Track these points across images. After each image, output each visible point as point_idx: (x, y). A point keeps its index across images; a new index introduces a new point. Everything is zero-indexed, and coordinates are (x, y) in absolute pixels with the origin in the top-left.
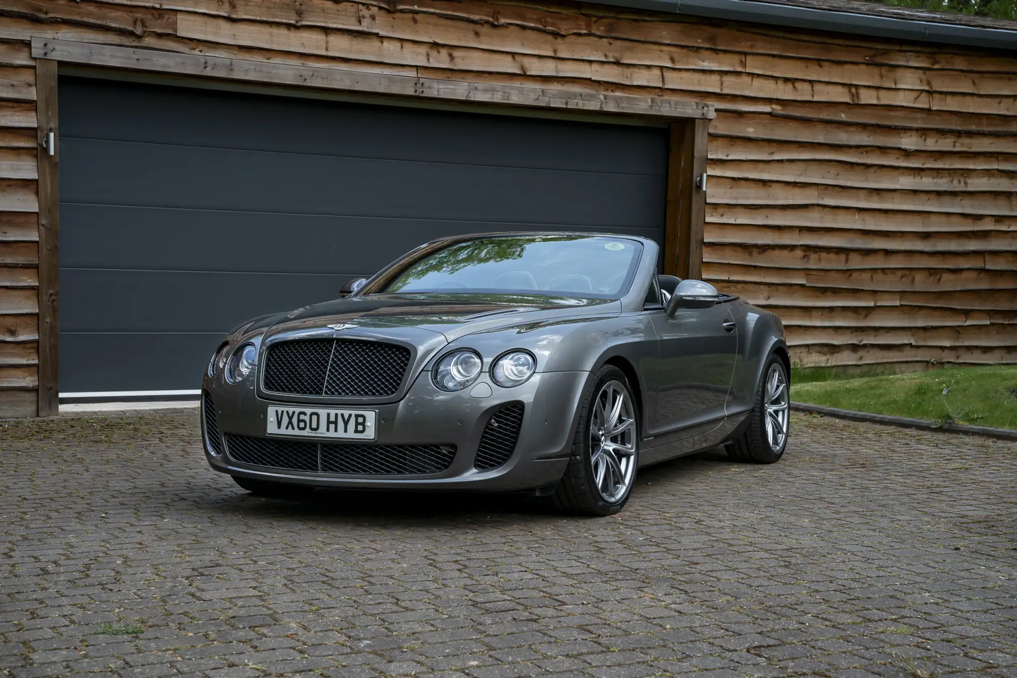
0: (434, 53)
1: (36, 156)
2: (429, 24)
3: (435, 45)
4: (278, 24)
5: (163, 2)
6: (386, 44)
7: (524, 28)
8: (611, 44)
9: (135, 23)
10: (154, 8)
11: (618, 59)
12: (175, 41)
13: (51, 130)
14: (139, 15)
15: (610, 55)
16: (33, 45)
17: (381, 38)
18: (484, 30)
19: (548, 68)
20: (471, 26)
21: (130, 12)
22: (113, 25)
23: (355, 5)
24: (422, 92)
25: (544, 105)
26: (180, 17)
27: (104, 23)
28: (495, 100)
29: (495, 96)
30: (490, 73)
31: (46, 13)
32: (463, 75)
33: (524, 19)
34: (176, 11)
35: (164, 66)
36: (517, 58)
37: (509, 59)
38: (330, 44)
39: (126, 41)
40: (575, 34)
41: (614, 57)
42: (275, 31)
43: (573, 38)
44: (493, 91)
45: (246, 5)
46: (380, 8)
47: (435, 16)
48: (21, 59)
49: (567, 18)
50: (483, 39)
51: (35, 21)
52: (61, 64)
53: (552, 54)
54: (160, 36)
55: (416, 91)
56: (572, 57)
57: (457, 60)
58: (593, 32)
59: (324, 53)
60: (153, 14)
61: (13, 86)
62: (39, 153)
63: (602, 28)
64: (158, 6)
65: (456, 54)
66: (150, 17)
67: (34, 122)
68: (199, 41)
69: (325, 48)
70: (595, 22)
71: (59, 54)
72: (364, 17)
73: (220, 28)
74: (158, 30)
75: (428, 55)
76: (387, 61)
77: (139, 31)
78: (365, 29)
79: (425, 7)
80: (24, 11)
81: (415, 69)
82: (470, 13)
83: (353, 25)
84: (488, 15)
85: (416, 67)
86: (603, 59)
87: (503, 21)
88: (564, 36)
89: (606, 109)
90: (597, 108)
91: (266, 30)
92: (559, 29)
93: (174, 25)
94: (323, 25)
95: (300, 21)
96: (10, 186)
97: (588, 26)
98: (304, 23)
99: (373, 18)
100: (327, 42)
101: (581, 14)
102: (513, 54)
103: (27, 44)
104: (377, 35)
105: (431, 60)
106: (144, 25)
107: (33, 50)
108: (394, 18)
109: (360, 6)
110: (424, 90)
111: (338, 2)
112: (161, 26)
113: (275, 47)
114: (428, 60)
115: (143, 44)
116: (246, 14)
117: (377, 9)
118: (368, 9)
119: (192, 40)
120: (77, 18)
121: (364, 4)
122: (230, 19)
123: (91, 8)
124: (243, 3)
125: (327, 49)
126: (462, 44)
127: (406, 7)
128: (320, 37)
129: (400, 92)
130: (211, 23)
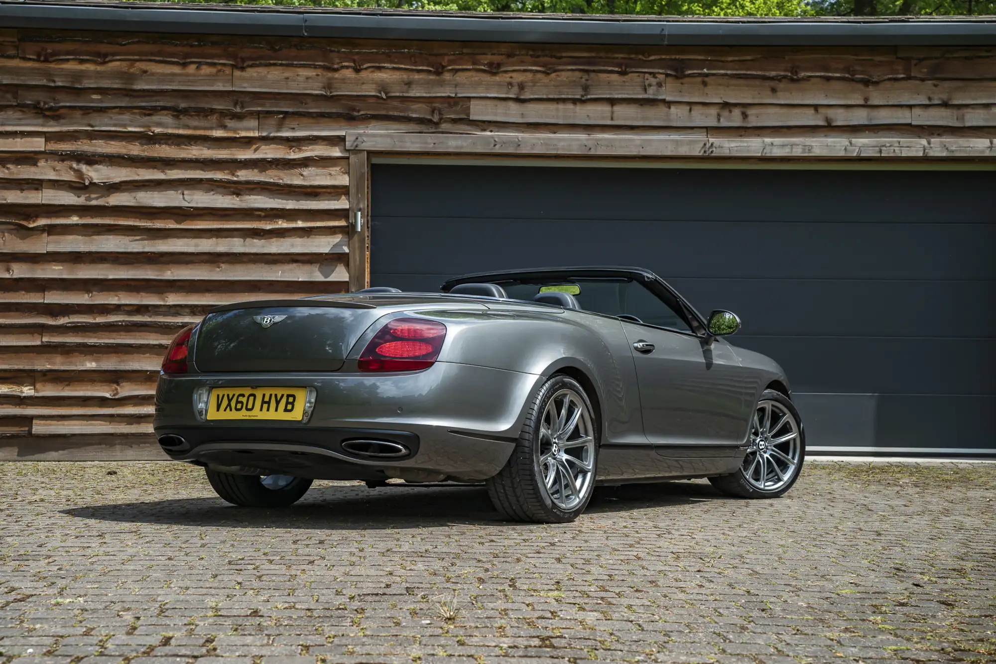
0: (725, 113)
1: (348, 233)
2: (720, 85)
3: (726, 105)
4: (564, 101)
5: (459, 91)
6: (673, 109)
7: (828, 79)
8: (936, 86)
9: (433, 112)
10: (449, 97)
11: (945, 100)
12: (468, 125)
13: (360, 210)
14: (437, 105)
15: (936, 97)
16: (347, 139)
17: (669, 104)
18: (781, 85)
19: (860, 117)
20: (768, 83)
21: (430, 103)
22: (414, 116)
23: (642, 75)
24: (712, 152)
25: (855, 155)
26: (473, 102)
27: (406, 114)
28: (794, 154)
29: (794, 150)
30: (789, 128)
31: (359, 111)
32: (758, 132)
33: (827, 70)
34: (469, 98)
35: (457, 147)
36: (822, 110)
37: (811, 111)
38: (615, 115)
39: (423, 128)
40: (890, 79)
41: (940, 99)
42: (561, 106)
43: (888, 84)
44: (792, 145)
45: (534, 86)
46: (667, 75)
47: (727, 77)
48: (336, 152)
49: (881, 64)
50: (780, 94)
51: (350, 118)
52: (370, 153)
53: (861, 102)
54: (455, 121)
55: (705, 152)
56: (886, 103)
57: (750, 118)
58: (913, 75)
59: (609, 122)
60: (449, 103)
61: (330, 174)
62: (349, 231)
63: (925, 70)
64: (453, 95)
65: (751, 112)
66: (446, 105)
67: (346, 205)
68: (490, 122)
69: (610, 118)
70: (916, 65)
71: (369, 144)
72: (650, 85)
73: (509, 109)
74: (453, 116)
75: (719, 115)
76: (674, 124)
77: (436, 119)
78: (651, 97)
79: (714, 69)
80: (340, 111)
81: (705, 130)
82: (765, 70)
83: (638, 94)
84: (785, 71)
85: (706, 128)
86: (927, 102)
87: (802, 74)
88: (876, 83)
89: (932, 154)
90: (921, 154)
91: (552, 106)
92: (871, 76)
93: (467, 111)
94: (608, 96)
95: (586, 95)
96: (326, 259)
97: (907, 70)
98: (589, 97)
99: (660, 85)
100: (612, 113)
101: (897, 58)
102: (816, 107)
103: (342, 139)
104: (664, 101)
105: (722, 120)
106: (440, 114)
107: (347, 143)
108: (682, 84)
109: (647, 76)
110: (714, 149)
111: (623, 73)
112: (456, 113)
113: (561, 122)
114: (719, 120)
115: (440, 130)
116: (533, 94)
117: (664, 76)
118: (655, 77)
119: (484, 122)
120: (383, 113)
121: (650, 73)
122: (518, 100)
123: (396, 103)
124: (531, 84)
125: (612, 119)
126: (757, 101)
127: (695, 71)
128: (605, 109)
129: (688, 154)
130: (502, 105)
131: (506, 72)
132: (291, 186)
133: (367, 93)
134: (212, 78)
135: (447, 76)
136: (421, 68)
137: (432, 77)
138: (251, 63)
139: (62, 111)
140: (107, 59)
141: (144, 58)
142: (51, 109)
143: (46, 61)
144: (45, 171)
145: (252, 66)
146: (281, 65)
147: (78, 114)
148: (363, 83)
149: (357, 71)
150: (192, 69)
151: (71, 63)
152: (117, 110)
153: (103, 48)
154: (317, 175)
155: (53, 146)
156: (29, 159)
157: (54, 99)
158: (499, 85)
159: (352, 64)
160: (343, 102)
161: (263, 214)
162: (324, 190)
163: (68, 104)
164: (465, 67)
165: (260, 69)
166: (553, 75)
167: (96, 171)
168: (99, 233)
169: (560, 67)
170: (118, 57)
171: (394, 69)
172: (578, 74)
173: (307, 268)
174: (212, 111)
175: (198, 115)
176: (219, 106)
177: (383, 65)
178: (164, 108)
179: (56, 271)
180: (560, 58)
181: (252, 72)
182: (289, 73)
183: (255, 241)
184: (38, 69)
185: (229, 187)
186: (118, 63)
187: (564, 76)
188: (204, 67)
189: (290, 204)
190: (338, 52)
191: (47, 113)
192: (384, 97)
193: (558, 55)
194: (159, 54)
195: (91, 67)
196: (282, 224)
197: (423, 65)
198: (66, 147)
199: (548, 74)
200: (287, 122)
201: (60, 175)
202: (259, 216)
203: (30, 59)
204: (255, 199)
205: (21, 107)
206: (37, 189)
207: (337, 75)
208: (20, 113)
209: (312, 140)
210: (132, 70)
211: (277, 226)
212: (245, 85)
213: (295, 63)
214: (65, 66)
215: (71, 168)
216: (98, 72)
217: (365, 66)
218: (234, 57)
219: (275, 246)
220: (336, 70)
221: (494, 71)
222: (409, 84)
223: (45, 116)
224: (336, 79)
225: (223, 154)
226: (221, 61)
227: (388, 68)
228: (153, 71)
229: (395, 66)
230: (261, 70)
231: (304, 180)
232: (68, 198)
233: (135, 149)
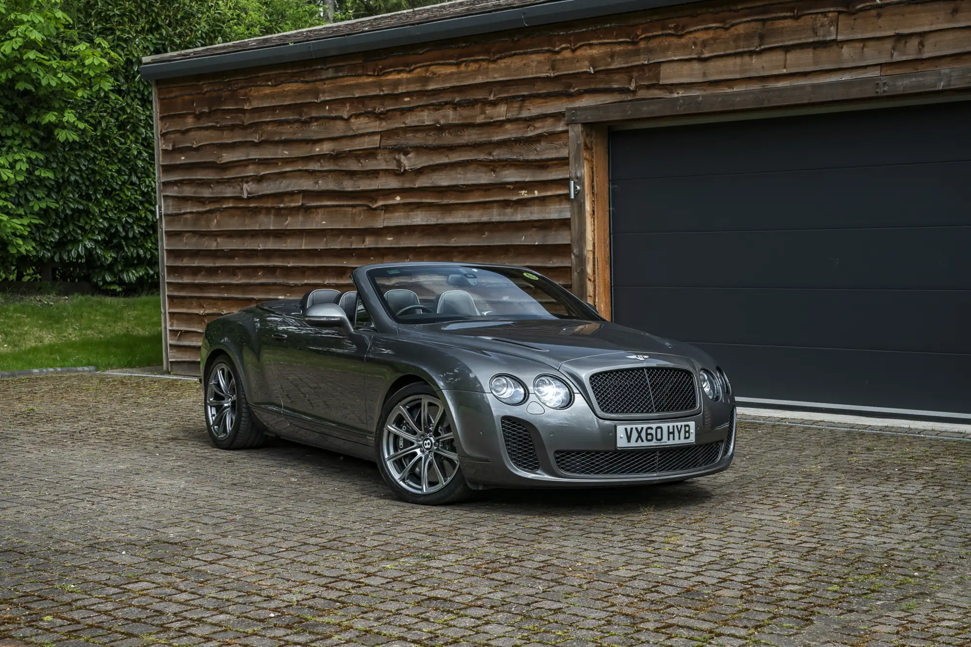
0: (900, 46)
1: (566, 200)
2: (895, 15)
3: (899, 37)
4: (741, 54)
5: (651, 58)
6: (845, 49)
9: (631, 81)
10: (643, 65)
12: (658, 89)
13: (577, 178)
14: (633, 74)
16: (566, 114)
17: (840, 44)
18: (964, 5)
20: (948, 5)
21: (628, 72)
22: (616, 86)
23: (814, 16)
26: (663, 67)
27: (610, 86)
31: (574, 88)
32: (936, 63)
34: (660, 63)
35: (649, 113)
38: (788, 62)
39: (624, 96)
42: (738, 60)
45: (715, 43)
46: (840, 13)
48: (560, 127)
50: (961, 16)
51: (568, 95)
54: (649, 87)
57: (927, 48)
59: (782, 71)
60: (643, 71)
61: (556, 148)
62: (568, 198)
64: (646, 62)
65: (930, 41)
66: (641, 73)
67: (567, 174)
68: (676, 84)
69: (783, 67)
71: (583, 117)
72: (821, 26)
73: (693, 69)
74: (646, 83)
75: (894, 49)
76: (845, 66)
77: (632, 87)
78: (821, 39)
80: (561, 89)
81: (879, 67)
83: (809, 37)
85: (881, 64)
91: (731, 62)
93: (658, 77)
95: (760, 45)
98: (764, 47)
99: (831, 24)
100: (786, 60)
103: (563, 114)
104: (834, 41)
105: (895, 54)
106: (636, 82)
107: (566, 118)
108: (855, 20)
109: (819, 16)
110: (886, 88)
111: (796, 18)
112: (649, 79)
113: (738, 76)
114: (892, 55)
115: (637, 97)
116: (713, 51)
117: (836, 14)
118: (825, 16)
119: (672, 85)
120: (593, 86)
121: (822, 13)
122: (701, 60)
123: (602, 76)
124: (713, 42)
125: (785, 67)
126: (934, 28)
127: (868, 4)
128: (779, 56)
129: (859, 96)
130: (686, 67)
131: (690, 33)
132: (528, 161)
133: (580, 71)
134: (477, 72)
135: (642, 45)
136: (620, 40)
137: (630, 47)
138: (498, 56)
139: (390, 113)
140: (412, 67)
141: (433, 63)
142: (381, 113)
143: (378, 75)
144: (380, 163)
145: (500, 58)
146: (520, 54)
147: (398, 113)
148: (578, 61)
149: (574, 51)
150: (463, 68)
151: (393, 74)
152: (419, 109)
153: (411, 58)
154: (546, 149)
155: (386, 142)
156: (371, 153)
157: (383, 105)
158: (685, 46)
159: (569, 45)
160: (563, 81)
161: (512, 187)
162: (553, 162)
163: (391, 108)
164: (655, 33)
165: (505, 60)
166: (732, 30)
167: (408, 159)
168: (412, 210)
169: (737, 21)
170: (418, 65)
171: (600, 44)
172: (753, 24)
173: (542, 233)
174: (476, 102)
175: (468, 106)
176: (480, 95)
177: (591, 42)
178: (446, 103)
179: (389, 241)
180: (735, 11)
181: (502, 63)
182: (525, 60)
183: (507, 210)
184: (375, 82)
185: (490, 165)
186: (419, 70)
187: (741, 29)
188: (471, 64)
189: (528, 177)
190: (559, 35)
191: (381, 116)
192: (592, 72)
193: (734, 8)
194: (443, 58)
195: (404, 76)
196: (524, 194)
197: (622, 38)
198: (391, 142)
199: (727, 29)
200: (527, 103)
201: (388, 165)
202: (509, 189)
203: (370, 76)
204: (506, 175)
205: (366, 114)
206: (377, 178)
207: (558, 57)
208: (367, 119)
209: (542, 118)
210: (427, 74)
211: (520, 197)
212: (496, 76)
213: (529, 50)
214: (390, 77)
215: (395, 159)
216: (408, 79)
217: (578, 45)
218: (487, 52)
219: (520, 216)
220: (558, 52)
221: (680, 33)
222: (612, 55)
223: (381, 119)
224: (559, 60)
225: (484, 138)
226: (480, 58)
227: (596, 45)
228: (440, 73)
229: (600, 41)
230: (508, 61)
231: (537, 154)
232: (393, 183)
233: (431, 140)
